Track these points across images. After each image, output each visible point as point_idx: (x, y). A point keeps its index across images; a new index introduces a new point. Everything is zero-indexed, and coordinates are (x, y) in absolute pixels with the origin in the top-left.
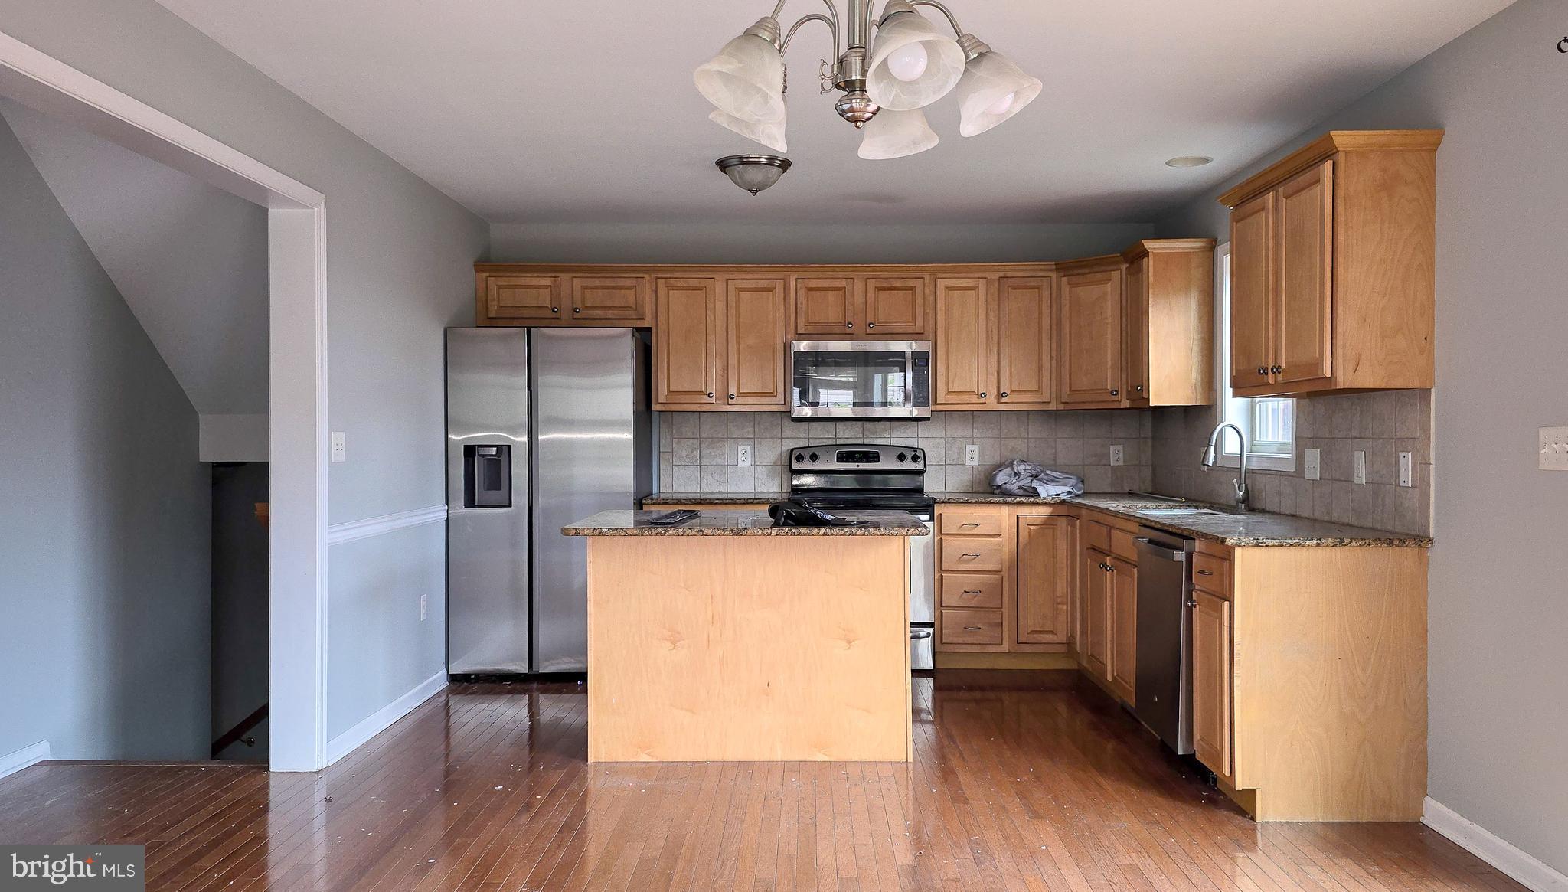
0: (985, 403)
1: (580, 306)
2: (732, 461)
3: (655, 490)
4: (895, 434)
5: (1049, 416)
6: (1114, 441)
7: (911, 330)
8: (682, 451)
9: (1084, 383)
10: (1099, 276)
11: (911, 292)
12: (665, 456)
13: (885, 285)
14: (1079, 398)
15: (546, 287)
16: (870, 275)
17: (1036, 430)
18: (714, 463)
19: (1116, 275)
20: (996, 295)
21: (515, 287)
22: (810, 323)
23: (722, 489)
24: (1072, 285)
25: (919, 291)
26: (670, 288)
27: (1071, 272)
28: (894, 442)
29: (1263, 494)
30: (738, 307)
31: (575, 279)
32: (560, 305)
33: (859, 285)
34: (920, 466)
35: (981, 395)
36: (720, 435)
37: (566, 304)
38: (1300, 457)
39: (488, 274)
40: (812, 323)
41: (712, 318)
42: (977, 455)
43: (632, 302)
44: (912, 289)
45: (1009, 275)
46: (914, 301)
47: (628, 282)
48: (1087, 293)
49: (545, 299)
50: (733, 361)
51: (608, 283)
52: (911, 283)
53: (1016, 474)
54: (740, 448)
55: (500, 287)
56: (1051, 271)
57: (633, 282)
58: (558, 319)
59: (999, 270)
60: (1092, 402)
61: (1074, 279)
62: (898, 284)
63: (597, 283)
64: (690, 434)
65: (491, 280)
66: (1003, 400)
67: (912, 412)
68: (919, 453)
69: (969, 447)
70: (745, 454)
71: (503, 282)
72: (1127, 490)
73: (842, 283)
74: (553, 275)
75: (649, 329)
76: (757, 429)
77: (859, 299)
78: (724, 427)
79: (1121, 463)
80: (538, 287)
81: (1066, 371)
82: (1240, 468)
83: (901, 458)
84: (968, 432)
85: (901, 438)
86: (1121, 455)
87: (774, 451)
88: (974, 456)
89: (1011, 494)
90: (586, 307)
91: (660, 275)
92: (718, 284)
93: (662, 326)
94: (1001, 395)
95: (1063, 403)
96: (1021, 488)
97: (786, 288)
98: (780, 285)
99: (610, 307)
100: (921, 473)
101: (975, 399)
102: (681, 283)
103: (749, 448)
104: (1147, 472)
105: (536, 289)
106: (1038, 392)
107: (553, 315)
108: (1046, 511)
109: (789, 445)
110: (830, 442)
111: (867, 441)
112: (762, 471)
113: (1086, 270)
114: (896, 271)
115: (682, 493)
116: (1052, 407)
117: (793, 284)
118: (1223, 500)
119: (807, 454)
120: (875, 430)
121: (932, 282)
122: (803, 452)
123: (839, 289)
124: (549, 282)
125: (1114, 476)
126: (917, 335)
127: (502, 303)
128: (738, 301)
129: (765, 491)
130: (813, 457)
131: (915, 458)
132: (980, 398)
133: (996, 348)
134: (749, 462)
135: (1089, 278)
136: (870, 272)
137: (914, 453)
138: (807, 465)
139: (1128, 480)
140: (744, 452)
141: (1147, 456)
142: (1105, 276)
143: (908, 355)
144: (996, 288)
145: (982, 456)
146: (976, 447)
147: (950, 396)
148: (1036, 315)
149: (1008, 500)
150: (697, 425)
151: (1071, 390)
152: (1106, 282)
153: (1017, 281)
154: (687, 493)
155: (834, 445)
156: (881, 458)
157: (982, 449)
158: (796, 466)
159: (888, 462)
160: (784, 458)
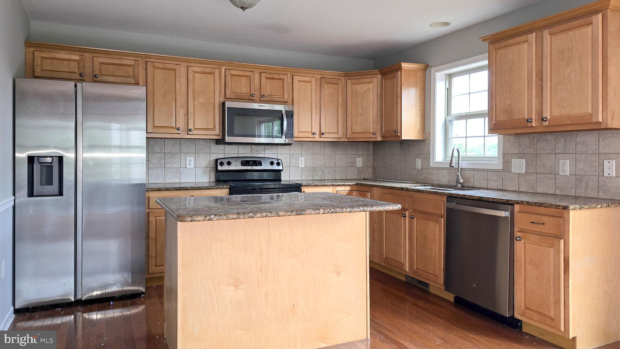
0: (315, 137)
1: (98, 74)
2: (184, 166)
4: (267, 152)
5: (334, 144)
6: (359, 156)
7: (282, 100)
9: (358, 129)
10: (367, 80)
11: (282, 81)
13: (269, 76)
14: (356, 136)
15: (75, 61)
16: (262, 71)
17: (328, 151)
18: (173, 167)
19: (375, 80)
20: (319, 86)
21: (54, 59)
22: (233, 93)
23: (177, 181)
24: (352, 84)
25: (285, 81)
26: (154, 68)
27: (351, 78)
28: (267, 156)
29: (472, 179)
30: (194, 81)
31: (94, 57)
32: (85, 73)
33: (257, 76)
34: (280, 168)
35: (314, 134)
36: (176, 152)
37: (88, 71)
38: (507, 163)
39: (34, 49)
40: (234, 93)
41: (179, 86)
42: (303, 163)
43: (131, 73)
44: (283, 79)
45: (324, 77)
46: (283, 86)
47: (129, 62)
48: (361, 88)
49: (74, 67)
50: (191, 110)
51: (117, 61)
52: (282, 77)
54: (188, 159)
55: (43, 58)
56: (342, 76)
57: (133, 63)
58: (83, 80)
59: (321, 74)
60: (362, 138)
61: (354, 81)
62: (276, 76)
63: (109, 61)
64: (159, 151)
65: (36, 53)
66: (323, 136)
67: (285, 141)
68: (280, 161)
69: (300, 159)
70: (190, 161)
71: (45, 55)
72: (363, 178)
73: (248, 74)
74: (80, 54)
76: (197, 148)
77: (257, 82)
78: (179, 147)
79: (361, 166)
80: (70, 60)
81: (349, 123)
82: (458, 168)
83: (272, 163)
84: (299, 152)
85: (270, 153)
86: (361, 162)
87: (206, 160)
90: (102, 75)
91: (148, 60)
92: (182, 70)
94: (322, 134)
95: (348, 138)
97: (220, 73)
98: (217, 71)
99: (118, 76)
100: (280, 171)
101: (310, 135)
102: (161, 66)
103: (192, 159)
104: (371, 170)
105: (68, 61)
106: (337, 133)
107: (81, 78)
108: (348, 188)
109: (214, 157)
110: (235, 156)
111: (253, 155)
112: (199, 171)
113: (360, 77)
114: (275, 70)
115: (154, 183)
116: (342, 140)
117: (224, 71)
118: (434, 182)
119: (225, 161)
120: (257, 150)
121: (291, 77)
122: (223, 161)
123: (247, 76)
124: (77, 58)
125: (358, 172)
126: (284, 103)
127: (45, 68)
128: (194, 78)
129: (201, 181)
130: (229, 163)
131: (278, 164)
132: (312, 135)
133: (319, 112)
134: (192, 166)
135: (362, 81)
136: (263, 69)
137: (277, 161)
138: (226, 167)
139: (364, 173)
140: (190, 160)
141: (371, 162)
142: (370, 80)
143: (284, 112)
144: (319, 83)
145: (305, 163)
146: (303, 159)
147: (299, 133)
148: (336, 97)
149: (334, 184)
150: (163, 146)
151: (352, 132)
152: (369, 83)
153: (328, 80)
154: (157, 183)
155: (238, 157)
156: (263, 164)
157: (305, 159)
158: (220, 168)
159: (266, 166)
160: (212, 164)
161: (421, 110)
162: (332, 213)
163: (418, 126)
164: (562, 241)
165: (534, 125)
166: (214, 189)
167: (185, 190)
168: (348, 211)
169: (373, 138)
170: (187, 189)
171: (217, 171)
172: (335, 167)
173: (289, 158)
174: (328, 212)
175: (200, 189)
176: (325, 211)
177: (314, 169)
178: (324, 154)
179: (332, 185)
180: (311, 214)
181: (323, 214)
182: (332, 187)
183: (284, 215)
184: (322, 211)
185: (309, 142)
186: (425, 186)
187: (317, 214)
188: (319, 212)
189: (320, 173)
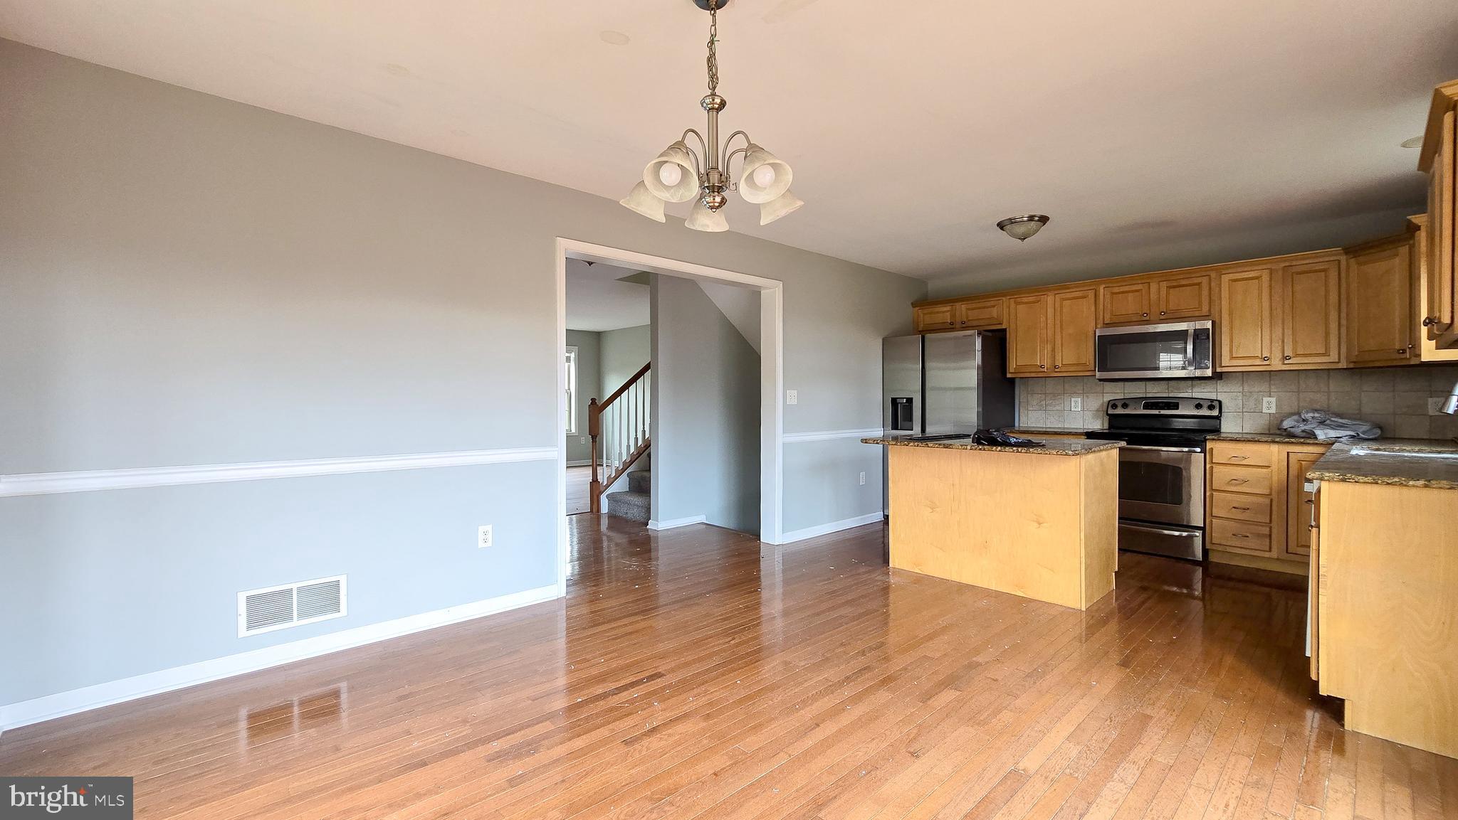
0: (1270, 365)
1: (965, 320)
2: (1066, 408)
3: (1017, 424)
7: (1197, 314)
8: (1034, 401)
11: (1198, 286)
12: (1022, 404)
13: (1175, 284)
15: (948, 311)
16: (1163, 278)
18: (1055, 409)
21: (932, 313)
22: (1114, 315)
23: (1060, 425)
25: (1205, 285)
26: (1017, 303)
30: (1061, 310)
31: (961, 306)
32: (955, 320)
33: (1154, 287)
34: (1214, 413)
35: (1266, 359)
36: (1060, 391)
37: (958, 319)
39: (920, 308)
40: (1116, 315)
41: (1045, 320)
42: (1273, 406)
43: (994, 314)
44: (1199, 284)
46: (1201, 293)
47: (992, 303)
49: (947, 317)
50: (1058, 342)
51: (981, 305)
52: (1198, 280)
53: (1304, 420)
54: (1073, 399)
55: (924, 314)
56: (1340, 255)
57: (996, 303)
58: (954, 328)
62: (1186, 282)
63: (974, 306)
64: (1039, 391)
65: (922, 311)
70: (1076, 404)
71: (926, 311)
73: (1139, 287)
74: (952, 304)
75: (1005, 330)
76: (1085, 388)
77: (1154, 296)
78: (1058, 386)
80: (944, 312)
83: (1199, 406)
87: (1097, 401)
88: (1270, 405)
89: (1294, 436)
90: (969, 320)
91: (1011, 297)
92: (1050, 299)
93: (1013, 326)
94: (1284, 358)
96: (1303, 431)
97: (1096, 296)
98: (1091, 293)
99: (982, 319)
100: (1216, 417)
101: (1258, 362)
102: (1025, 300)
103: (1079, 400)
105: (943, 314)
107: (951, 326)
109: (1108, 398)
110: (1141, 395)
112: (1089, 415)
114: (1184, 273)
117: (1102, 290)
119: (1120, 404)
122: (1117, 403)
124: (949, 308)
127: (926, 322)
128: (1061, 307)
130: (1125, 406)
134: (1079, 409)
138: (1126, 411)
140: (1076, 402)
155: (1142, 398)
156: (1180, 406)
158: (1114, 411)
160: (1105, 407)
171: (1110, 415)
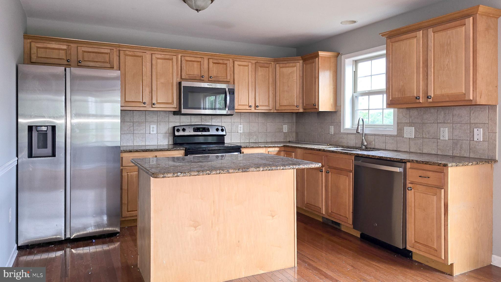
0: (251, 109)
1: (81, 60)
2: (148, 132)
4: (213, 121)
5: (266, 114)
6: (285, 124)
7: (225, 80)
9: (285, 103)
10: (291, 64)
13: (215, 61)
14: (283, 108)
15: (63, 50)
16: (210, 57)
17: (261, 120)
18: (139, 133)
19: (298, 64)
20: (254, 70)
21: (46, 48)
22: (187, 74)
23: (143, 144)
24: (280, 67)
25: (228, 65)
26: (126, 55)
27: (280, 62)
28: (213, 124)
29: (374, 143)
30: (157, 65)
31: (78, 47)
32: (71, 59)
33: (206, 61)
34: (224, 133)
35: (250, 107)
37: (74, 58)
38: (400, 130)
39: (31, 41)
40: (188, 74)
41: (145, 69)
42: (242, 129)
43: (107, 60)
44: (226, 64)
45: (258, 62)
46: (227, 69)
48: (287, 71)
49: (62, 54)
50: (154, 88)
51: (96, 50)
52: (226, 62)
54: (151, 126)
55: (38, 48)
56: (272, 61)
57: (109, 51)
58: (70, 65)
59: (255, 60)
60: (288, 110)
61: (281, 65)
62: (221, 62)
63: (90, 50)
64: (129, 120)
65: (33, 44)
66: (257, 108)
67: (227, 112)
68: (223, 128)
69: (239, 126)
70: (153, 128)
71: (40, 45)
72: (288, 140)
73: (199, 60)
74: (67, 44)
76: (158, 118)
77: (206, 66)
78: (144, 117)
79: (287, 131)
81: (278, 98)
82: (363, 134)
84: (239, 120)
85: (216, 122)
86: (287, 128)
87: (166, 127)
90: (85, 61)
91: (121, 49)
92: (147, 56)
94: (256, 106)
95: (276, 110)
97: (177, 59)
98: (174, 58)
99: (97, 62)
100: (223, 136)
101: (247, 108)
102: (131, 53)
103: (155, 126)
104: (294, 135)
105: (58, 50)
106: (268, 106)
107: (68, 63)
108: (277, 149)
109: (172, 125)
110: (188, 124)
111: (203, 124)
112: (161, 136)
113: (286, 62)
114: (220, 57)
115: (125, 146)
116: (272, 111)
117: (180, 58)
118: (344, 144)
119: (181, 128)
120: (206, 119)
121: (233, 62)
122: (179, 128)
123: (198, 62)
124: (65, 47)
125: (284, 136)
126: (227, 82)
127: (39, 56)
128: (157, 63)
129: (162, 144)
130: (184, 130)
131: (222, 130)
132: (249, 107)
133: (254, 89)
134: (155, 132)
135: (287, 65)
136: (210, 56)
137: (222, 128)
138: (181, 133)
139: (289, 137)
141: (294, 129)
142: (294, 64)
143: (227, 90)
144: (254, 67)
145: (243, 129)
146: (242, 126)
147: (239, 106)
148: (268, 78)
149: (266, 146)
150: (132, 116)
151: (280, 105)
152: (294, 67)
153: (261, 65)
154: (127, 146)
155: (191, 125)
156: (210, 130)
157: (243, 126)
158: (177, 134)
159: (213, 132)
160: (171, 131)
161: (334, 88)
162: (269, 170)
163: (332, 100)
164: (443, 190)
165: (421, 101)
166: (173, 150)
167: (150, 151)
168: (281, 169)
169: (297, 109)
170: (152, 151)
171: (174, 136)
172: (267, 132)
173: (230, 125)
174: (266, 170)
175: (162, 151)
176: (264, 169)
177: (250, 134)
178: (258, 123)
179: (265, 147)
180: (254, 171)
181: (262, 171)
182: (264, 148)
183: (233, 172)
184: (261, 169)
185: (247, 113)
186: (337, 147)
187: (258, 171)
188: (259, 169)
189: (255, 137)
